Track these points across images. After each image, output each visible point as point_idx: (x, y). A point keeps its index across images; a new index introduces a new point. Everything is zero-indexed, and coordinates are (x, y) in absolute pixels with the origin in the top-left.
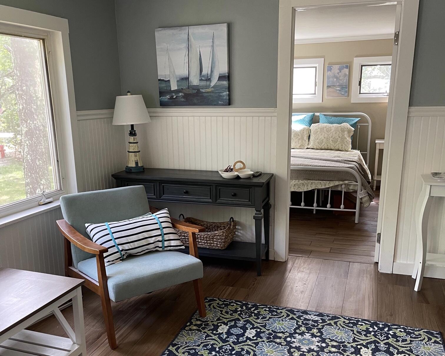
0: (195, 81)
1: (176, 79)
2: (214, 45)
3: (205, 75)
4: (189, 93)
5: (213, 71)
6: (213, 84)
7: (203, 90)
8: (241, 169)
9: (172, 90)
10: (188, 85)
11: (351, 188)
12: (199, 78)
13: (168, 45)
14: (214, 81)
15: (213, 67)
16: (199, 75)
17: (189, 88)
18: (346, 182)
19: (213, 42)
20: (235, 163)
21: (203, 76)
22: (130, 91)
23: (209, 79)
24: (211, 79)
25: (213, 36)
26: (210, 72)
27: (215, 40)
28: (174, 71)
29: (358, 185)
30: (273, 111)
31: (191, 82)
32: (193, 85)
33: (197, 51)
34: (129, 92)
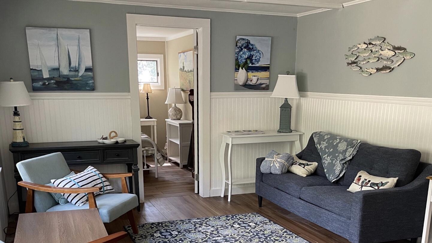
0: (65, 71)
1: (48, 69)
2: (80, 45)
3: (74, 67)
4: (61, 80)
5: (80, 65)
6: (80, 74)
7: (73, 79)
8: (115, 137)
9: (44, 78)
10: (59, 74)
11: (150, 152)
12: (68, 69)
13: (39, 42)
14: (82, 72)
15: (80, 61)
16: (68, 67)
17: (60, 77)
18: (147, 148)
19: (79, 43)
20: (110, 133)
21: (72, 68)
22: (13, 78)
23: (77, 71)
24: (79, 70)
25: (79, 38)
26: (78, 65)
27: (81, 41)
28: (45, 62)
29: (154, 150)
30: (128, 95)
31: (61, 72)
32: (64, 74)
33: (65, 48)
34: (11, 79)
